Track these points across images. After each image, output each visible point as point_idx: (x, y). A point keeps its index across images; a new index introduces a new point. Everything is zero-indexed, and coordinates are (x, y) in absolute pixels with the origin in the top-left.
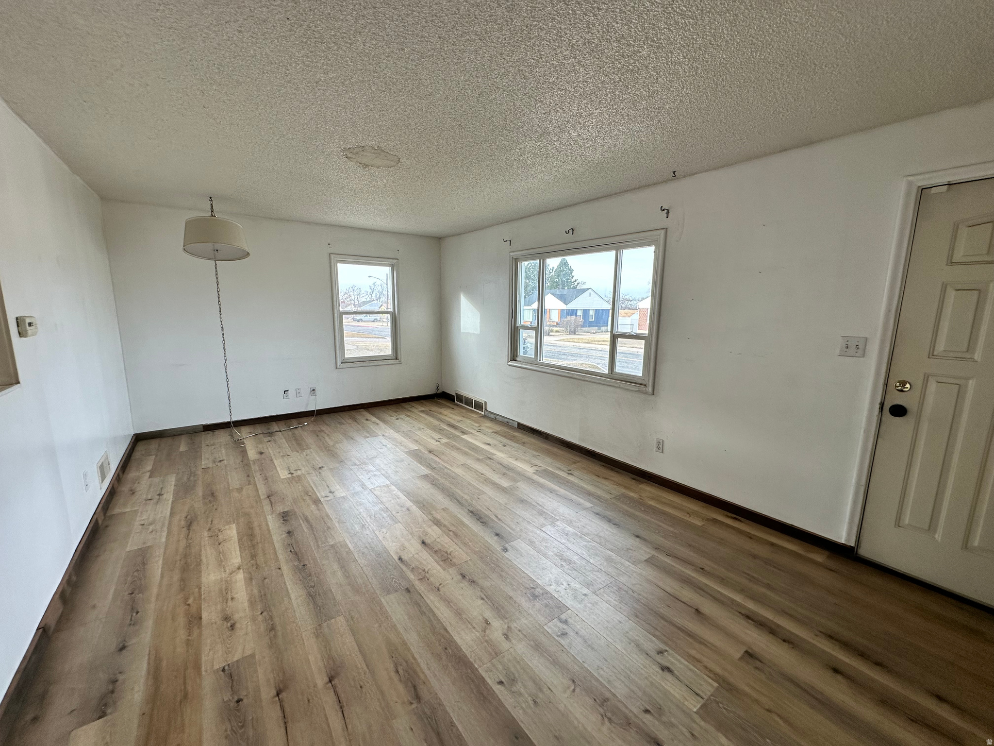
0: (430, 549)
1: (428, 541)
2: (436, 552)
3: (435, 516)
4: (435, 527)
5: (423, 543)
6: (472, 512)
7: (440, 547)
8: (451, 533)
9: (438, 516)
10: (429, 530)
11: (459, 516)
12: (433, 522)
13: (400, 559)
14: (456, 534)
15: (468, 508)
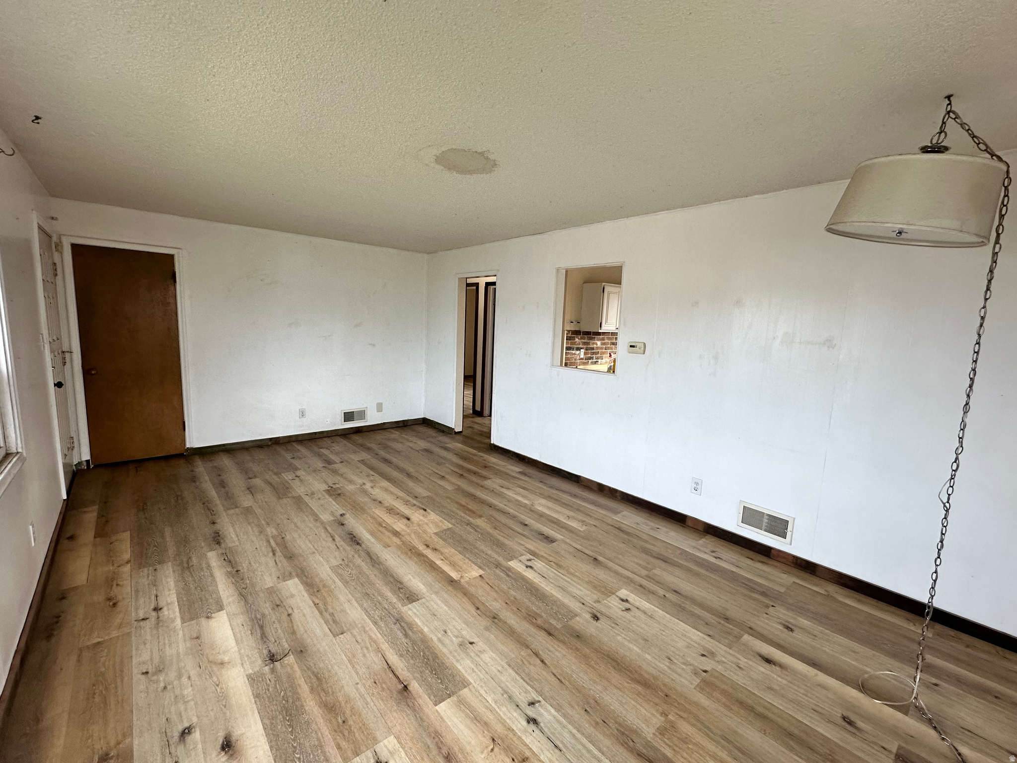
0: (403, 515)
1: (405, 521)
2: (398, 514)
3: (398, 540)
4: (398, 530)
5: (409, 519)
6: (358, 544)
7: (395, 517)
8: (384, 525)
9: (395, 539)
10: (404, 527)
11: (373, 540)
12: (400, 534)
13: (425, 510)
14: (380, 525)
15: (360, 548)
